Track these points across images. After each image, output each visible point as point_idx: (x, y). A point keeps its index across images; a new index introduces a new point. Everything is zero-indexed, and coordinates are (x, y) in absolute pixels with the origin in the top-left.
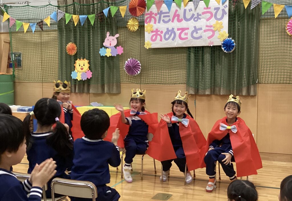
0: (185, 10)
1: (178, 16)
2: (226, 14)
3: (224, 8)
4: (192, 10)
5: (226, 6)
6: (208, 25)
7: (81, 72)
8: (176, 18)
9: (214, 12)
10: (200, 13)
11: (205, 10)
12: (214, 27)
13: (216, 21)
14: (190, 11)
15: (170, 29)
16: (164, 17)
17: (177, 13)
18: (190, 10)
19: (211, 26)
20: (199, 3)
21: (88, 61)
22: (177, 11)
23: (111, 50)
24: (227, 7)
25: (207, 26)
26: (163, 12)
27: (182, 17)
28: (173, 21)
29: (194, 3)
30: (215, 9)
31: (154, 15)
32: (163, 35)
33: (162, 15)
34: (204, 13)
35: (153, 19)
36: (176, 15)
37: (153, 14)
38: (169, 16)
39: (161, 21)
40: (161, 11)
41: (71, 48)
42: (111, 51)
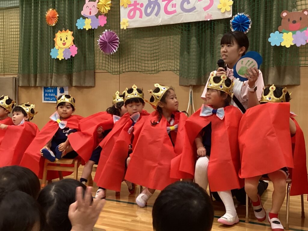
7: (63, 48)
21: (72, 32)
23: (91, 21)
32: (143, 9)
41: (51, 16)
42: (91, 22)
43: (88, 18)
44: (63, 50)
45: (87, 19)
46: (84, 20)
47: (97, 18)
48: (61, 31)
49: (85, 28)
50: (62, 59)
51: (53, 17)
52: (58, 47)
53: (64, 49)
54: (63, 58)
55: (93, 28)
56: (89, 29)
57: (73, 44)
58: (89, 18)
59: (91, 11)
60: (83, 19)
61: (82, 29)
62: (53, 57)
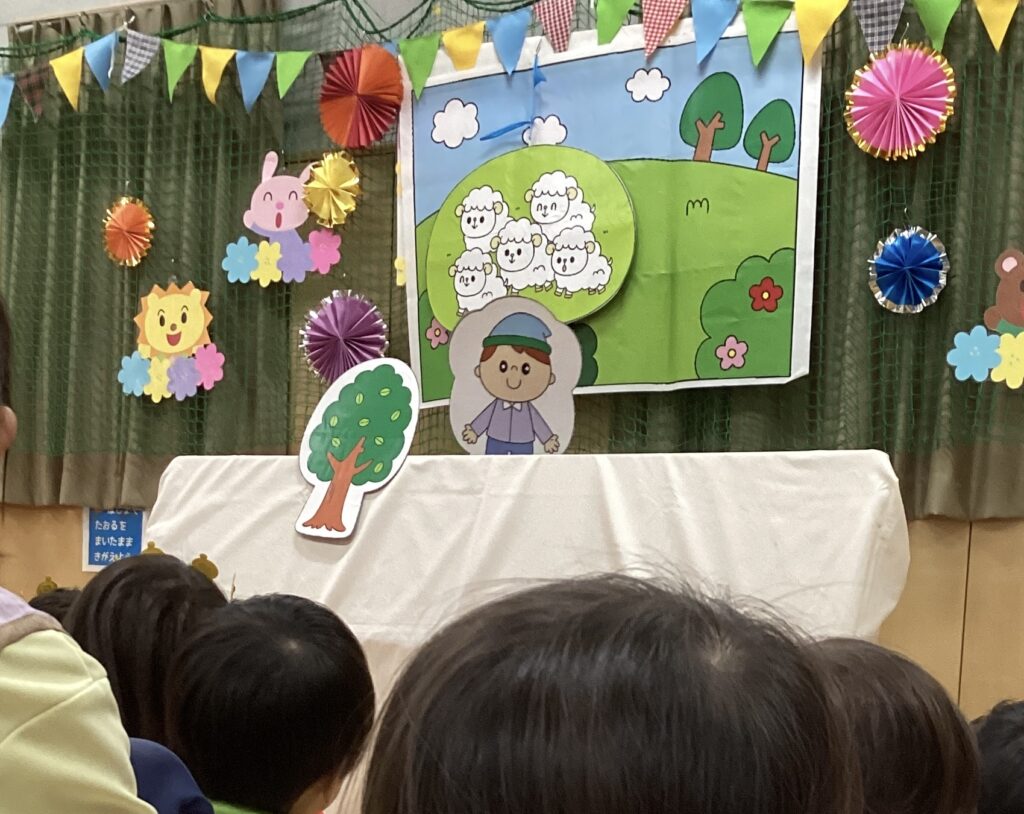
7: (168, 356)
21: (207, 294)
23: (281, 252)
41: (125, 228)
42: (280, 256)
43: (267, 239)
44: (167, 363)
45: (264, 243)
46: (254, 245)
47: (305, 239)
48: (164, 287)
49: (254, 278)
50: (163, 399)
51: (135, 231)
52: (148, 348)
53: (173, 359)
54: (168, 395)
55: (287, 280)
56: (272, 283)
57: (208, 341)
58: (274, 241)
59: (281, 211)
60: (251, 242)
61: (244, 281)
62: (126, 390)
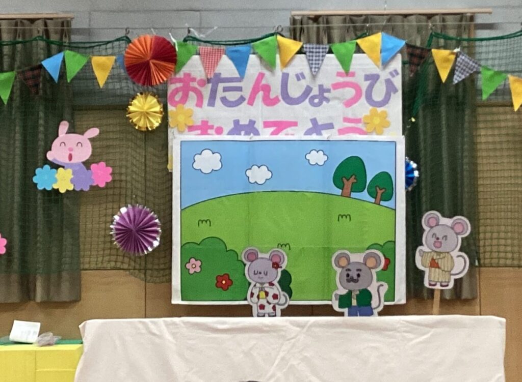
0: (285, 77)
1: (267, 89)
2: (396, 91)
3: (390, 77)
4: (304, 77)
5: (396, 71)
6: (350, 116)
8: (261, 94)
9: (365, 85)
10: (327, 84)
11: (341, 80)
12: (366, 123)
13: (371, 108)
14: (299, 79)
15: (244, 122)
16: (226, 89)
17: (264, 82)
18: (300, 77)
19: (358, 121)
20: (323, 60)
22: (261, 76)
24: (397, 74)
25: (346, 120)
26: (223, 76)
27: (276, 91)
28: (251, 103)
29: (309, 60)
30: (367, 77)
31: (195, 85)
33: (221, 86)
34: (337, 86)
35: (192, 94)
36: (260, 87)
37: (194, 80)
38: (239, 89)
39: (218, 102)
40: (217, 76)
43: (63, 167)
45: (61, 169)
46: (54, 170)
49: (56, 188)
55: (78, 189)
56: (68, 191)
58: (67, 168)
59: (73, 153)
60: (52, 168)
61: (49, 189)
